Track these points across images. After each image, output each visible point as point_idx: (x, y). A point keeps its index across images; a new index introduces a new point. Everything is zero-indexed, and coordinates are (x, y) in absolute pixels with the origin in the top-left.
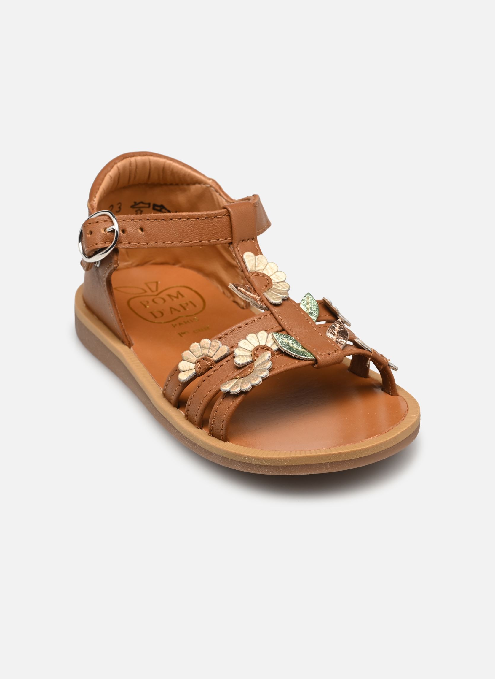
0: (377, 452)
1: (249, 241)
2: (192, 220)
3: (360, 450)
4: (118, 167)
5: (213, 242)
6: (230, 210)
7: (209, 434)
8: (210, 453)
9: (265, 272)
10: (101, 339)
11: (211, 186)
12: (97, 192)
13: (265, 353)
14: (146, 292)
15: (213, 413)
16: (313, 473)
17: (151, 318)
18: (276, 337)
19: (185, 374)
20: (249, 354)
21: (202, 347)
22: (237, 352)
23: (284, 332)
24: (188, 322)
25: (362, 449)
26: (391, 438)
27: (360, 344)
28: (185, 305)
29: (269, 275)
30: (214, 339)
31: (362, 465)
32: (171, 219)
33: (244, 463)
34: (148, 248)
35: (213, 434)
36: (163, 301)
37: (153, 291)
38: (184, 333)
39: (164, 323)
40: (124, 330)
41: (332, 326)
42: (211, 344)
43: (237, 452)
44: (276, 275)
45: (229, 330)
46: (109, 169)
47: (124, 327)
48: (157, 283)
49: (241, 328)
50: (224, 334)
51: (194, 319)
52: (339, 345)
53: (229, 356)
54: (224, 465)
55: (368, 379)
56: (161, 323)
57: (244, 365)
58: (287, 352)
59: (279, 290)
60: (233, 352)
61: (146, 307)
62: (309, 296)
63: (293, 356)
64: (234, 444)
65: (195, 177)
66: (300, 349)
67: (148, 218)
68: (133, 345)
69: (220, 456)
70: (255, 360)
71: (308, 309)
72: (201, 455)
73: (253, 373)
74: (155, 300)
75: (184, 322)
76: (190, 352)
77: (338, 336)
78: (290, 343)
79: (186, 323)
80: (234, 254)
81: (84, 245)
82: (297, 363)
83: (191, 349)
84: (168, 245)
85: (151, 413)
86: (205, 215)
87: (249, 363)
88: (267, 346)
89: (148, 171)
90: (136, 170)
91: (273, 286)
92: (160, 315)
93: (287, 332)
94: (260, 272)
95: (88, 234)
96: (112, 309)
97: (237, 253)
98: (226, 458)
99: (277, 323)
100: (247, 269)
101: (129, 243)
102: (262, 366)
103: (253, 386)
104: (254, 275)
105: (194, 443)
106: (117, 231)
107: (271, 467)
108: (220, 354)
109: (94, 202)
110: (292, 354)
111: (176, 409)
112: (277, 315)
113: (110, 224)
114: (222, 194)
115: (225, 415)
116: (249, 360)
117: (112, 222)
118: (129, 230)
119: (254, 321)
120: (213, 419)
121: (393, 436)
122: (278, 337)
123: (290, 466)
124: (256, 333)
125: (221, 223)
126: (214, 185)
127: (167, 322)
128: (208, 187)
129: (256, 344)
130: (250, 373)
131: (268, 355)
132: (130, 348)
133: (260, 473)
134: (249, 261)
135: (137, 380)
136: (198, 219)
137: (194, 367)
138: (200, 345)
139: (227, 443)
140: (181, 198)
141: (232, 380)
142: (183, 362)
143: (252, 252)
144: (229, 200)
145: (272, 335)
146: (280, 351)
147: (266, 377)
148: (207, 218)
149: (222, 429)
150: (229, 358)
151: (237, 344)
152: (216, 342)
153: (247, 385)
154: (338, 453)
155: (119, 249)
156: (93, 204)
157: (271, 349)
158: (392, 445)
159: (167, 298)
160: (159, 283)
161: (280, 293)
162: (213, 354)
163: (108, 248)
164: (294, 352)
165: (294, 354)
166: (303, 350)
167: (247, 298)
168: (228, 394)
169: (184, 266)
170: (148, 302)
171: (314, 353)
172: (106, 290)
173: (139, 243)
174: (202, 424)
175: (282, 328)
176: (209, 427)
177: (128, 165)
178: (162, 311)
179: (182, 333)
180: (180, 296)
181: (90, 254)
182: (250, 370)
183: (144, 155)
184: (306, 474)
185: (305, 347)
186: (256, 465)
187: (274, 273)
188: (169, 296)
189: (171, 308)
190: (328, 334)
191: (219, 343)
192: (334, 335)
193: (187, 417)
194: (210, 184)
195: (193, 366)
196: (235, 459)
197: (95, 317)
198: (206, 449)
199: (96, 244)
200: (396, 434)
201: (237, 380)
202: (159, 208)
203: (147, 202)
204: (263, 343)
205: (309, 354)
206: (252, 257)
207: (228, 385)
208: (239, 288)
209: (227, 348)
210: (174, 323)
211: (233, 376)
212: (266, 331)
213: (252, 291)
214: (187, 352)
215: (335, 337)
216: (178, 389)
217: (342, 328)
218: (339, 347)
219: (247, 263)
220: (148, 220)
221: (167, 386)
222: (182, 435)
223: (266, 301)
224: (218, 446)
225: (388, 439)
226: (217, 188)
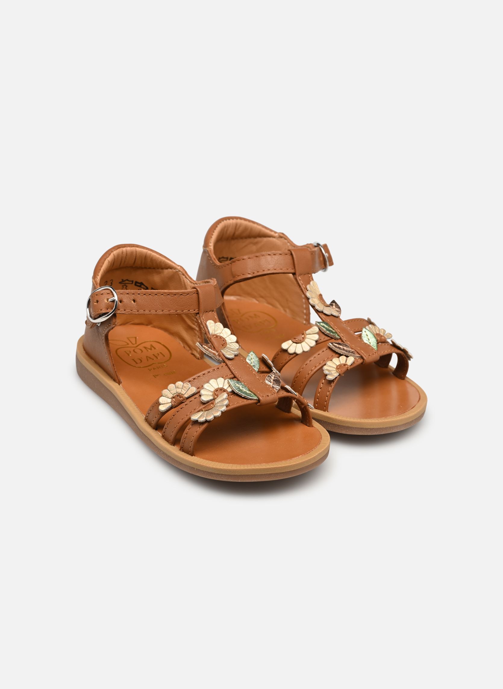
0: (301, 467)
1: (210, 312)
2: (171, 296)
3: (290, 466)
4: (114, 255)
5: (185, 312)
6: (198, 289)
7: (180, 450)
8: (181, 464)
9: (221, 335)
10: (97, 377)
11: (179, 271)
12: (99, 272)
13: (223, 393)
14: (128, 344)
15: (184, 435)
16: (255, 481)
17: (133, 363)
18: (230, 383)
19: (164, 406)
20: (211, 394)
21: (177, 387)
22: (203, 392)
23: (235, 379)
24: (159, 367)
25: (292, 465)
26: (311, 458)
27: (289, 389)
28: (156, 355)
29: (224, 337)
30: (185, 382)
31: (290, 477)
32: (156, 294)
33: (206, 472)
34: (138, 314)
35: (183, 449)
36: (141, 351)
37: (133, 344)
38: (157, 375)
39: (143, 367)
40: (116, 372)
41: (269, 376)
42: (183, 385)
43: (201, 464)
44: (229, 338)
45: (196, 376)
46: (108, 255)
47: (116, 370)
48: (136, 338)
49: (204, 375)
50: (192, 379)
51: (164, 365)
52: (275, 389)
53: (197, 395)
54: (191, 473)
55: (290, 414)
56: (141, 367)
57: (208, 402)
58: (239, 394)
59: (232, 349)
60: (199, 392)
61: (129, 355)
62: (253, 354)
63: (243, 396)
64: (198, 458)
65: (168, 264)
66: (248, 392)
67: (139, 293)
68: (121, 383)
69: (188, 466)
70: (216, 398)
71: (252, 363)
72: (173, 465)
73: (215, 408)
74: (136, 350)
75: (157, 367)
76: (168, 391)
77: (274, 383)
78: (241, 387)
79: (158, 368)
80: (200, 321)
81: (91, 310)
82: (246, 402)
83: (169, 388)
84: (153, 313)
85: (136, 433)
86: (180, 292)
87: (211, 400)
88: (224, 389)
89: (135, 257)
90: (126, 257)
91: (228, 346)
92: (140, 361)
93: (238, 379)
94: (218, 335)
95: (95, 302)
96: (108, 356)
97: (202, 320)
98: (192, 468)
99: (230, 372)
100: (209, 332)
101: (125, 310)
102: (221, 403)
103: (215, 417)
104: (214, 337)
105: (169, 456)
106: (116, 301)
107: (225, 475)
108: (190, 393)
109: (98, 279)
110: (242, 395)
111: (154, 430)
112: (230, 366)
113: (112, 296)
114: (187, 277)
115: (193, 437)
116: (211, 398)
117: (113, 294)
118: (125, 300)
119: (214, 370)
120: (184, 439)
121: (313, 457)
122: (232, 382)
123: (239, 475)
124: (216, 378)
125: (192, 299)
126: (182, 270)
127: (145, 367)
128: (177, 271)
129: (216, 387)
130: (212, 407)
131: (225, 395)
132: (119, 385)
133: (218, 479)
134: (210, 327)
135: (125, 408)
136: (175, 295)
137: (170, 402)
138: (175, 386)
139: (193, 457)
140: (156, 278)
141: (199, 412)
142: (162, 397)
143: (213, 320)
144: (192, 281)
145: (228, 381)
146: (233, 392)
147: (224, 411)
148: (182, 295)
149: (190, 447)
150: (197, 396)
151: (203, 386)
152: (188, 384)
153: (211, 416)
154: (275, 467)
155: (117, 314)
156: (97, 281)
157: (227, 391)
158: (312, 463)
159: (144, 349)
160: (137, 338)
161: (232, 351)
162: (185, 392)
163: (110, 313)
164: (244, 394)
165: (243, 395)
166: (250, 392)
167: (209, 353)
168: (196, 422)
169: (154, 327)
170: (130, 352)
171: (258, 395)
172: (104, 343)
173: (132, 311)
174: (175, 442)
175: (234, 376)
176: (181, 444)
177: (121, 253)
178: (141, 359)
179: (156, 376)
180: (153, 348)
181: (96, 317)
182: (212, 405)
183: (132, 247)
184: (250, 481)
185: (251, 390)
186: (214, 474)
187: (228, 336)
188: (145, 348)
189: (147, 357)
190: (267, 382)
191: (189, 385)
192: (270, 382)
193: (164, 437)
194: (179, 269)
195: (170, 400)
196: (199, 469)
197: (93, 361)
198: (178, 460)
199: (101, 310)
200: (315, 455)
201: (203, 412)
202: (139, 285)
203: (132, 280)
204: (221, 386)
205: (254, 396)
206: (213, 324)
207: (196, 416)
208: (203, 346)
209: (195, 389)
210: (150, 368)
211: (199, 409)
212: (223, 377)
213: (212, 348)
214: (166, 390)
215: (271, 384)
216: (158, 417)
217: (277, 378)
218: (275, 391)
219: (209, 328)
220: (139, 294)
221: (149, 414)
222: (159, 449)
223: (222, 356)
224: (187, 459)
225: (310, 458)
226: (184, 272)
